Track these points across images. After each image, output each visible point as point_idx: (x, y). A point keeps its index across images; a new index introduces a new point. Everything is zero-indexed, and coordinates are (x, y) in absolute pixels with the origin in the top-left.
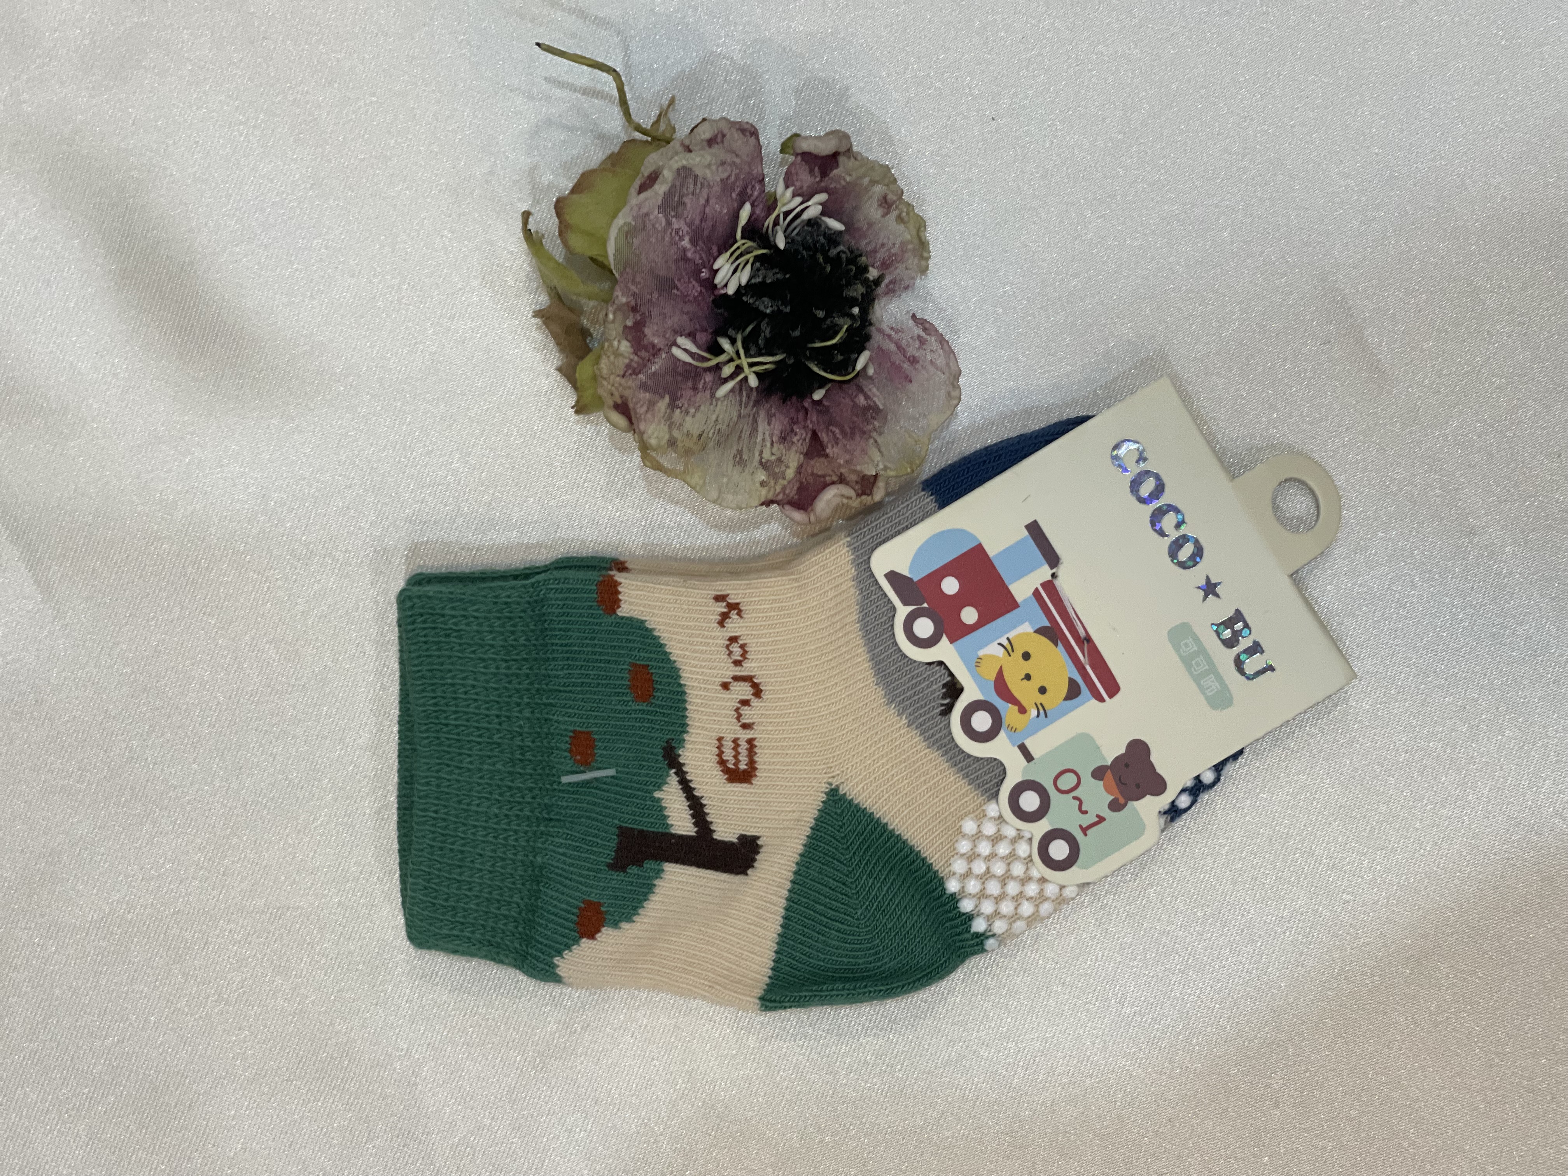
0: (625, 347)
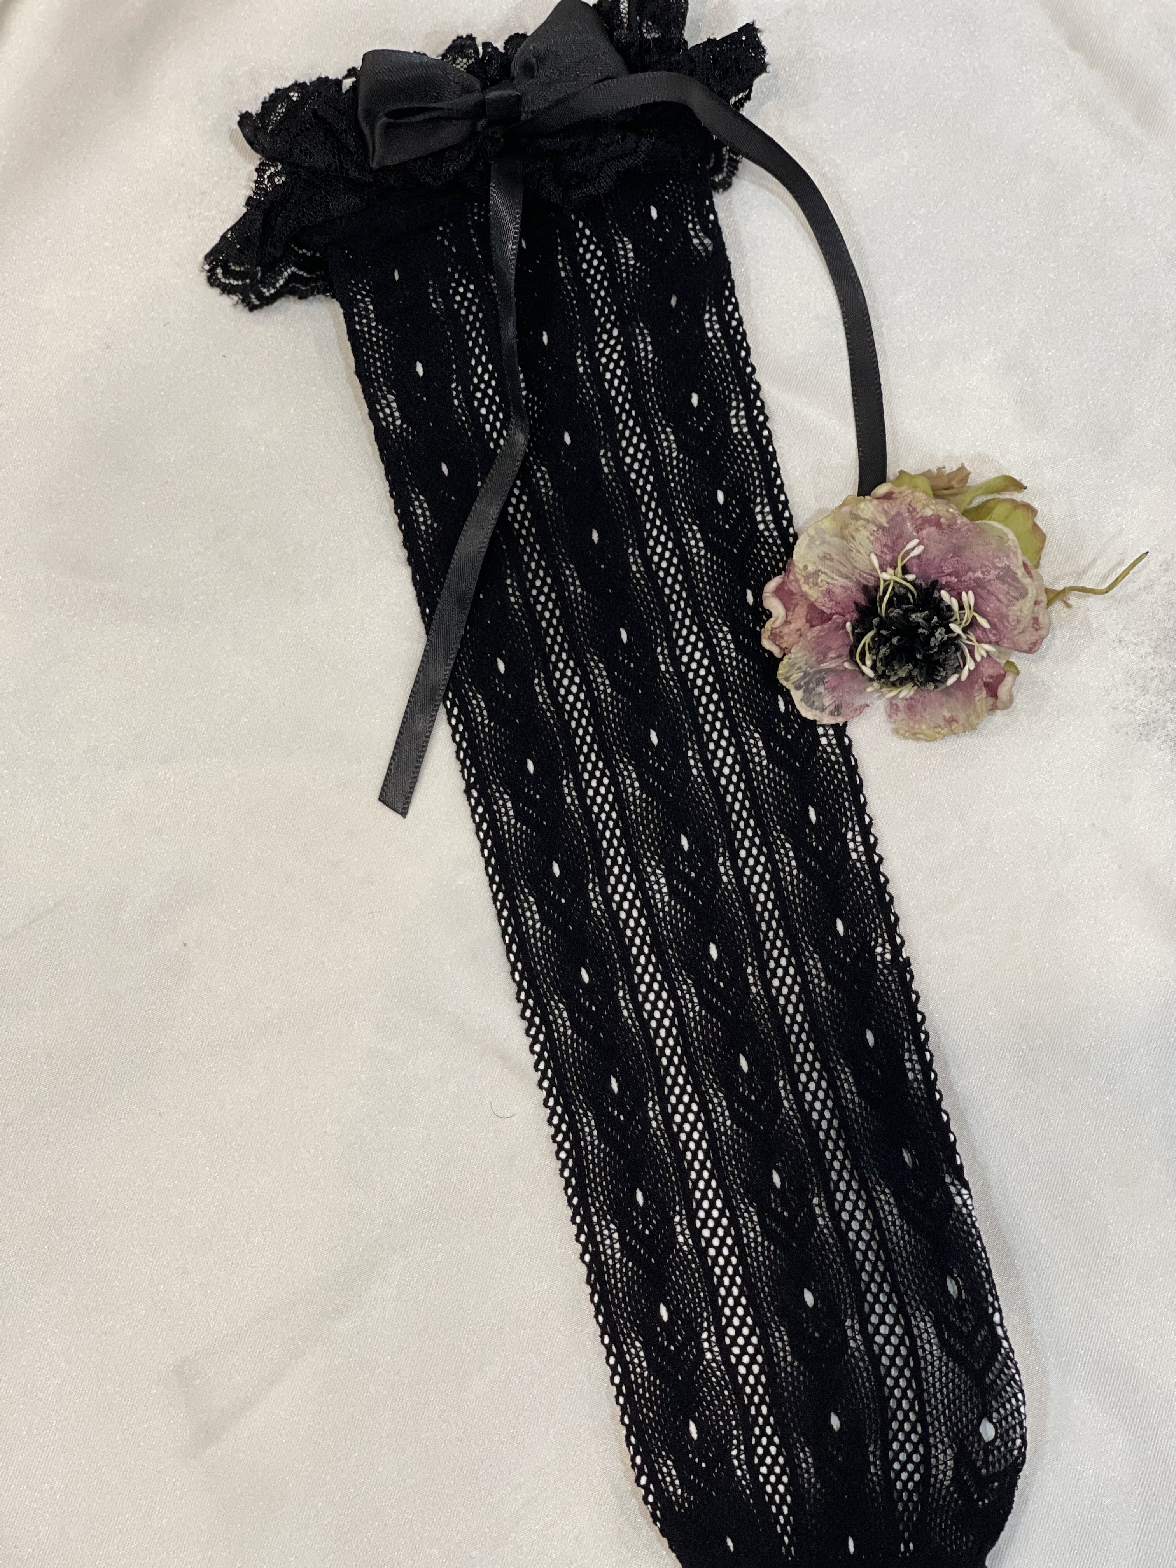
0: (929, 512)
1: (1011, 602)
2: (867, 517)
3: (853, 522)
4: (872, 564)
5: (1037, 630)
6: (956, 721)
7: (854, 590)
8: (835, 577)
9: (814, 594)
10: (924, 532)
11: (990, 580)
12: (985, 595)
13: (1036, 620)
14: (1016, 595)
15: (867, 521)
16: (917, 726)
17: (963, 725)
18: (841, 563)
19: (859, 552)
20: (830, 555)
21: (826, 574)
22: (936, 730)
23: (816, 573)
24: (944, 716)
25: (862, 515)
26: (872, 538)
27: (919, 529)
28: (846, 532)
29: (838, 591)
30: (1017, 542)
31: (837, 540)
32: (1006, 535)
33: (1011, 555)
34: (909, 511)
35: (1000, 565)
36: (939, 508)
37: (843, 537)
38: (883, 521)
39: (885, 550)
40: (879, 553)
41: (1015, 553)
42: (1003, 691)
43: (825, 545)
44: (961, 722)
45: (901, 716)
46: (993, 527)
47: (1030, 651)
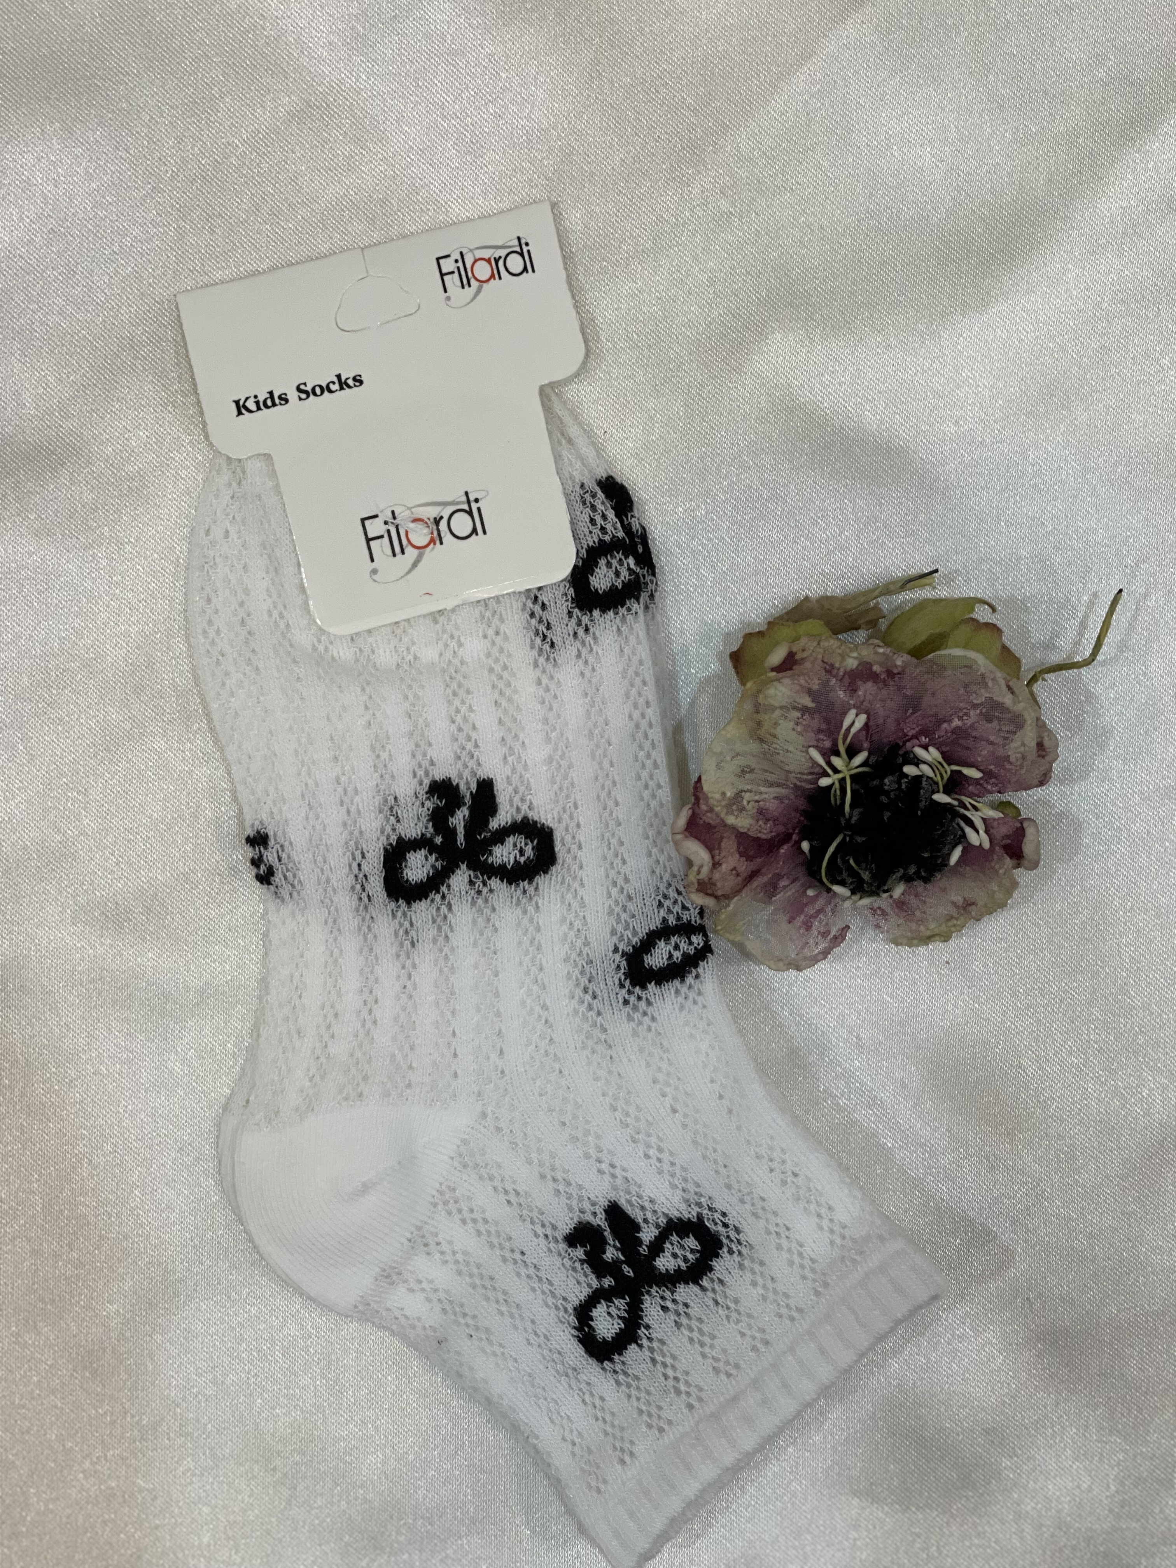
0: (852, 663)
1: (1006, 738)
2: (784, 704)
3: (767, 717)
4: (811, 758)
5: (1043, 757)
6: (973, 904)
7: (792, 797)
8: (762, 789)
9: (743, 822)
10: (860, 693)
11: (972, 726)
12: (970, 742)
13: (1040, 745)
14: (1011, 728)
15: (781, 708)
16: (922, 928)
17: (986, 905)
18: (767, 771)
19: (788, 751)
20: (748, 766)
21: (750, 791)
22: (950, 924)
23: (739, 795)
24: (954, 904)
25: (777, 705)
26: (799, 729)
27: (852, 690)
28: (762, 732)
29: (772, 806)
30: (991, 667)
31: (754, 747)
32: (976, 663)
33: (990, 684)
34: (827, 671)
35: (979, 702)
36: (864, 653)
37: (761, 740)
38: (807, 701)
39: (821, 737)
40: (815, 743)
41: (994, 679)
42: (1028, 848)
43: (739, 757)
44: (981, 903)
45: (893, 919)
46: (955, 657)
47: (1041, 784)
